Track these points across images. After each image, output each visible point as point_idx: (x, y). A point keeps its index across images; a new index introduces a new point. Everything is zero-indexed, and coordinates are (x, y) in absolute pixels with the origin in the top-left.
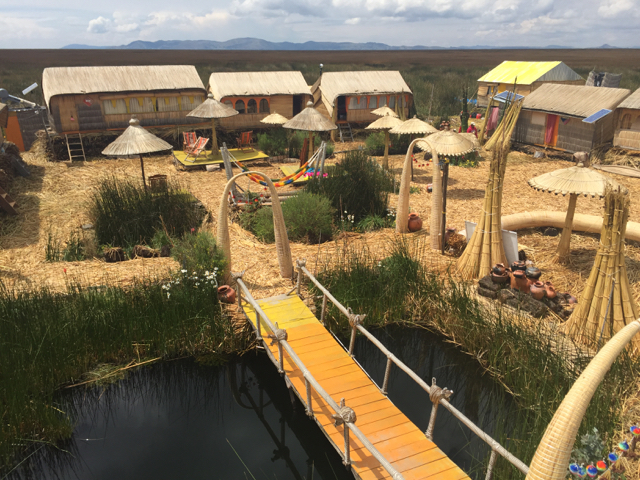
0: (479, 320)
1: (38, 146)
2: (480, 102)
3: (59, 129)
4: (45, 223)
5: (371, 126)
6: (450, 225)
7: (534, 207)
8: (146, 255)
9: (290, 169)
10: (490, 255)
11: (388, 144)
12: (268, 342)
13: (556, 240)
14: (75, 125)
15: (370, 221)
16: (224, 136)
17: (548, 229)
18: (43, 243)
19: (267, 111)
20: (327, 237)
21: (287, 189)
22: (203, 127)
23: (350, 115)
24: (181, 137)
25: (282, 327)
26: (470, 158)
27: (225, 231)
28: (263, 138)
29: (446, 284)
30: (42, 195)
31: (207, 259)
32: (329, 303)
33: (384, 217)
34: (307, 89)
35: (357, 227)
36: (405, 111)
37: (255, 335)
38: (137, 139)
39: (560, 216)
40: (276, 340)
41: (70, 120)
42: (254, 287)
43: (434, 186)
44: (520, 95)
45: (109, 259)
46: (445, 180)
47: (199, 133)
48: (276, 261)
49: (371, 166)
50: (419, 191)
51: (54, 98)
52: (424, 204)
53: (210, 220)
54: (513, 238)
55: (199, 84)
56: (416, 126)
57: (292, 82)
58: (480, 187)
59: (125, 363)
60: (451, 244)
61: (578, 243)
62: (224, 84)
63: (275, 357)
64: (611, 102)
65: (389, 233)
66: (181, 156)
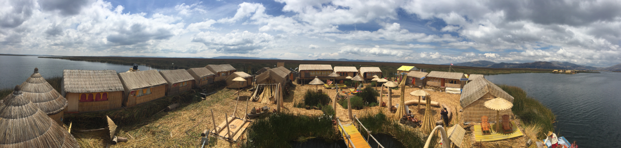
0: (401, 130)
1: (296, 80)
2: (398, 74)
3: (301, 78)
4: (295, 98)
5: (373, 80)
6: (393, 105)
7: (411, 99)
8: (315, 109)
9: (352, 90)
10: (402, 112)
11: (377, 84)
12: (345, 138)
13: (417, 107)
14: (304, 77)
15: (373, 104)
16: (336, 81)
17: (415, 104)
18: (293, 102)
19: (347, 76)
20: (361, 108)
21: (351, 95)
22: (332, 79)
23: (367, 77)
24: (326, 81)
25: (349, 134)
26: (396, 88)
27: (335, 105)
28: (346, 82)
29: (392, 121)
30: (295, 91)
31: (330, 112)
32: (362, 127)
33: (376, 104)
34: (357, 71)
35: (369, 106)
36: (381, 76)
37: (341, 135)
38: (317, 81)
39: (417, 101)
40: (347, 138)
41: (303, 75)
42: (342, 121)
43: (388, 94)
44: (407, 73)
45: (307, 109)
46: (391, 93)
47: (331, 80)
48: (348, 114)
49: (372, 89)
50: (385, 96)
51: (301, 71)
52: (386, 99)
53: (331, 101)
54: (407, 107)
55: (332, 69)
56: (383, 80)
57: (353, 69)
58: (399, 94)
59: (307, 137)
60: (393, 110)
61: (422, 107)
62: (337, 69)
63: (347, 143)
64: (425, 75)
65: (377, 107)
66: (326, 85)
